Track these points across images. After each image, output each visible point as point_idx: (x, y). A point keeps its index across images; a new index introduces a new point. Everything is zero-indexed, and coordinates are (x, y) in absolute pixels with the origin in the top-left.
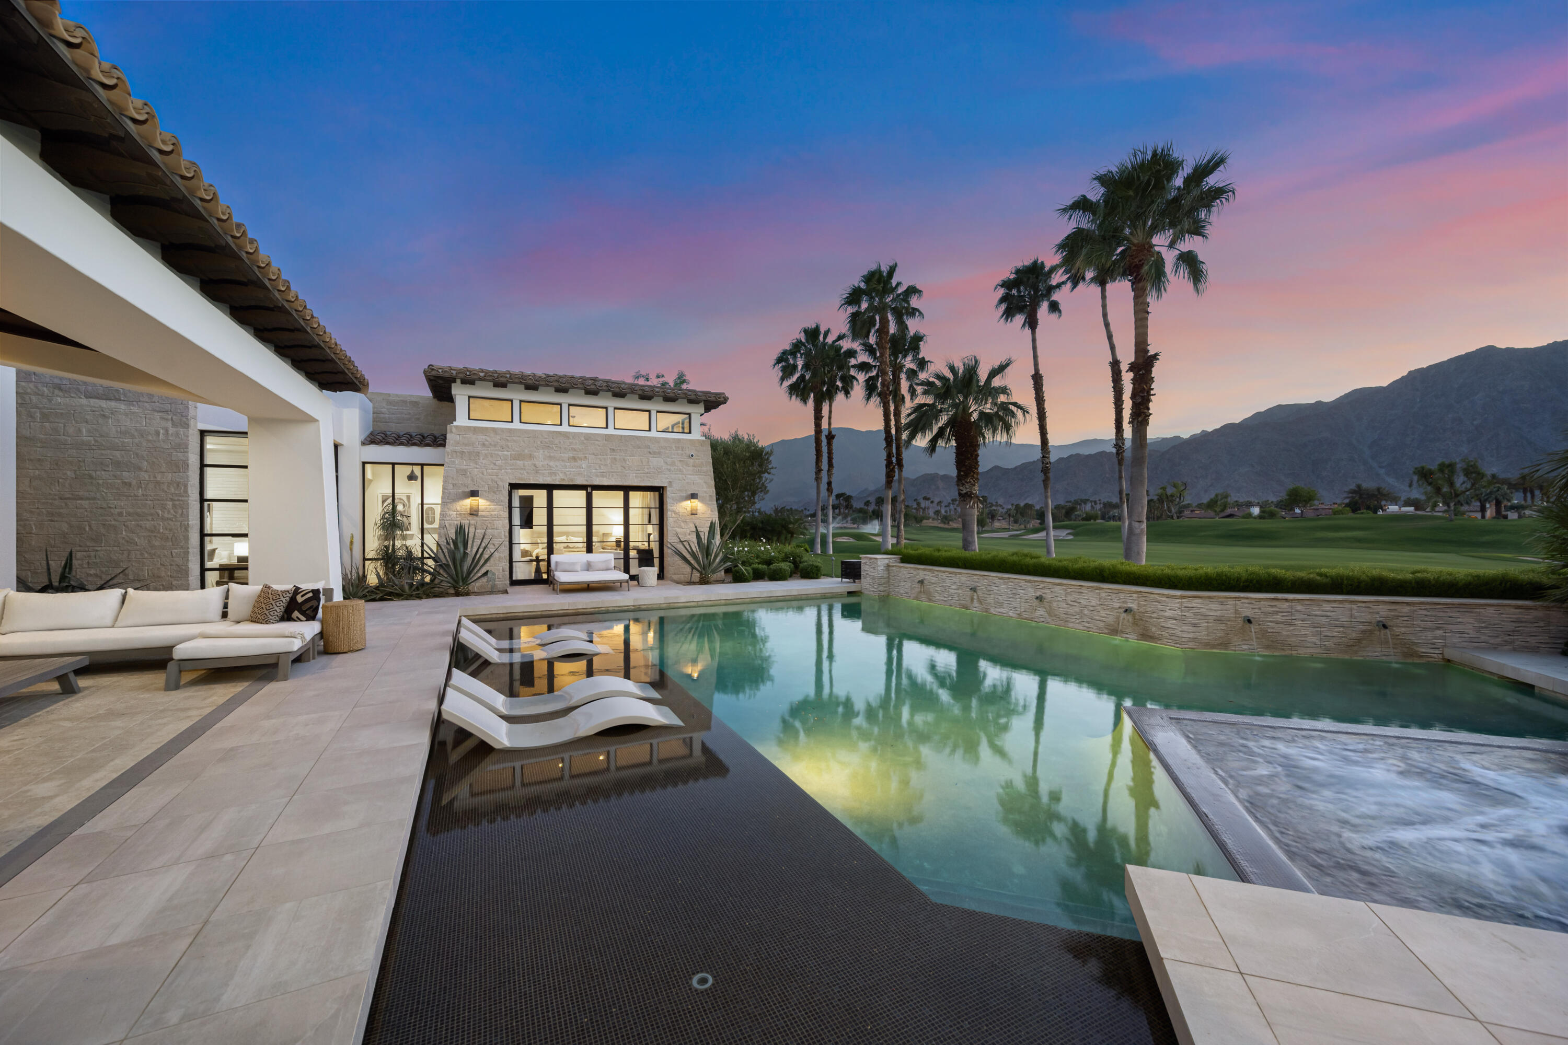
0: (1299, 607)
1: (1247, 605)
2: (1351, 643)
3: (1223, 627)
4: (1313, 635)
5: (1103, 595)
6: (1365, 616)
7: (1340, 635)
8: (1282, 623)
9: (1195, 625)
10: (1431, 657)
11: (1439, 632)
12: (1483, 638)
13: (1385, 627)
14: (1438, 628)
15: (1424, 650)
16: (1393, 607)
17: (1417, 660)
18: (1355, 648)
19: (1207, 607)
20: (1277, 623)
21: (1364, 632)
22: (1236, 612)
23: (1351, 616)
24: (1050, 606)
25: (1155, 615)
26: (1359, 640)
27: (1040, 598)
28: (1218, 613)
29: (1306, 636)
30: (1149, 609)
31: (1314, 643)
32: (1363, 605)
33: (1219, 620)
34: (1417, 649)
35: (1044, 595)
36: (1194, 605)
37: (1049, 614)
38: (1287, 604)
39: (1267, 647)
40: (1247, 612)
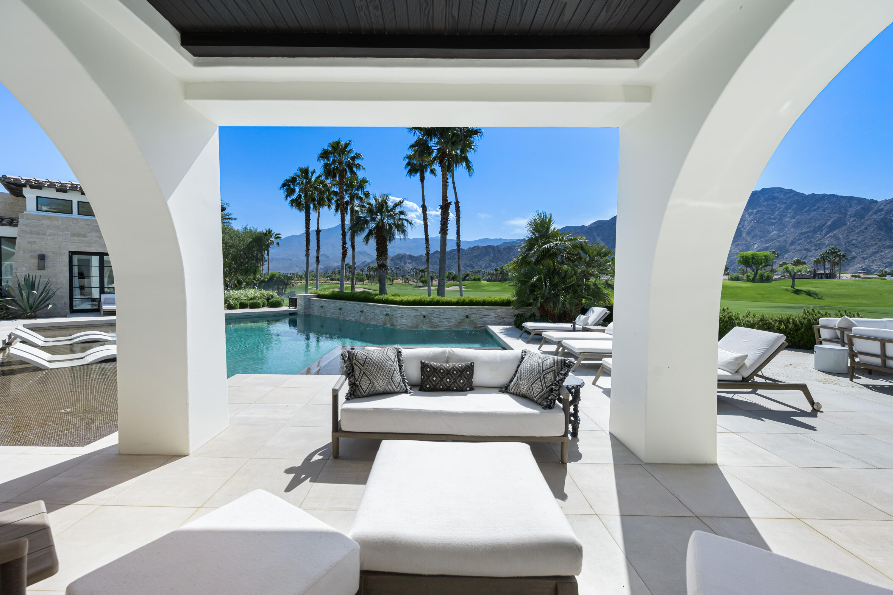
0: (442, 311)
1: (424, 311)
2: (458, 324)
3: (416, 320)
4: (446, 322)
5: (381, 309)
6: (462, 314)
7: (455, 321)
8: (436, 317)
9: (407, 319)
10: (482, 328)
11: (484, 319)
12: (497, 320)
13: (467, 317)
14: (484, 317)
15: (480, 326)
16: (471, 310)
17: (478, 330)
18: (459, 326)
19: (411, 312)
20: (435, 317)
21: (462, 320)
22: (421, 313)
23: (458, 314)
24: (365, 315)
25: (395, 316)
26: (460, 323)
27: (362, 312)
28: (415, 314)
29: (444, 322)
30: (394, 314)
31: (446, 324)
32: (462, 309)
33: (415, 317)
34: (478, 325)
35: (364, 310)
36: (406, 311)
37: (365, 318)
38: (438, 310)
39: (431, 327)
40: (424, 313)
